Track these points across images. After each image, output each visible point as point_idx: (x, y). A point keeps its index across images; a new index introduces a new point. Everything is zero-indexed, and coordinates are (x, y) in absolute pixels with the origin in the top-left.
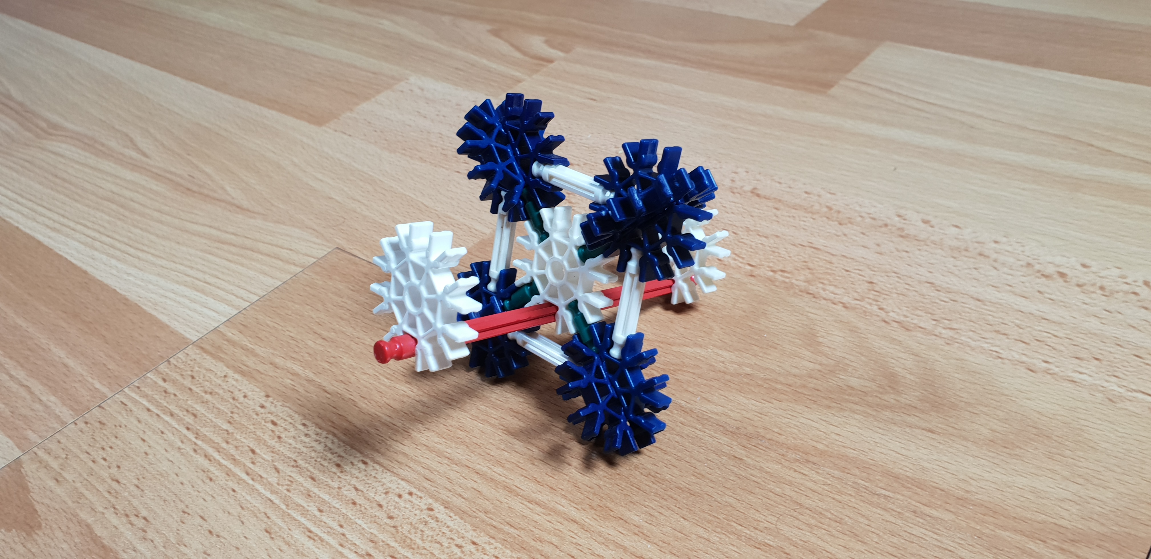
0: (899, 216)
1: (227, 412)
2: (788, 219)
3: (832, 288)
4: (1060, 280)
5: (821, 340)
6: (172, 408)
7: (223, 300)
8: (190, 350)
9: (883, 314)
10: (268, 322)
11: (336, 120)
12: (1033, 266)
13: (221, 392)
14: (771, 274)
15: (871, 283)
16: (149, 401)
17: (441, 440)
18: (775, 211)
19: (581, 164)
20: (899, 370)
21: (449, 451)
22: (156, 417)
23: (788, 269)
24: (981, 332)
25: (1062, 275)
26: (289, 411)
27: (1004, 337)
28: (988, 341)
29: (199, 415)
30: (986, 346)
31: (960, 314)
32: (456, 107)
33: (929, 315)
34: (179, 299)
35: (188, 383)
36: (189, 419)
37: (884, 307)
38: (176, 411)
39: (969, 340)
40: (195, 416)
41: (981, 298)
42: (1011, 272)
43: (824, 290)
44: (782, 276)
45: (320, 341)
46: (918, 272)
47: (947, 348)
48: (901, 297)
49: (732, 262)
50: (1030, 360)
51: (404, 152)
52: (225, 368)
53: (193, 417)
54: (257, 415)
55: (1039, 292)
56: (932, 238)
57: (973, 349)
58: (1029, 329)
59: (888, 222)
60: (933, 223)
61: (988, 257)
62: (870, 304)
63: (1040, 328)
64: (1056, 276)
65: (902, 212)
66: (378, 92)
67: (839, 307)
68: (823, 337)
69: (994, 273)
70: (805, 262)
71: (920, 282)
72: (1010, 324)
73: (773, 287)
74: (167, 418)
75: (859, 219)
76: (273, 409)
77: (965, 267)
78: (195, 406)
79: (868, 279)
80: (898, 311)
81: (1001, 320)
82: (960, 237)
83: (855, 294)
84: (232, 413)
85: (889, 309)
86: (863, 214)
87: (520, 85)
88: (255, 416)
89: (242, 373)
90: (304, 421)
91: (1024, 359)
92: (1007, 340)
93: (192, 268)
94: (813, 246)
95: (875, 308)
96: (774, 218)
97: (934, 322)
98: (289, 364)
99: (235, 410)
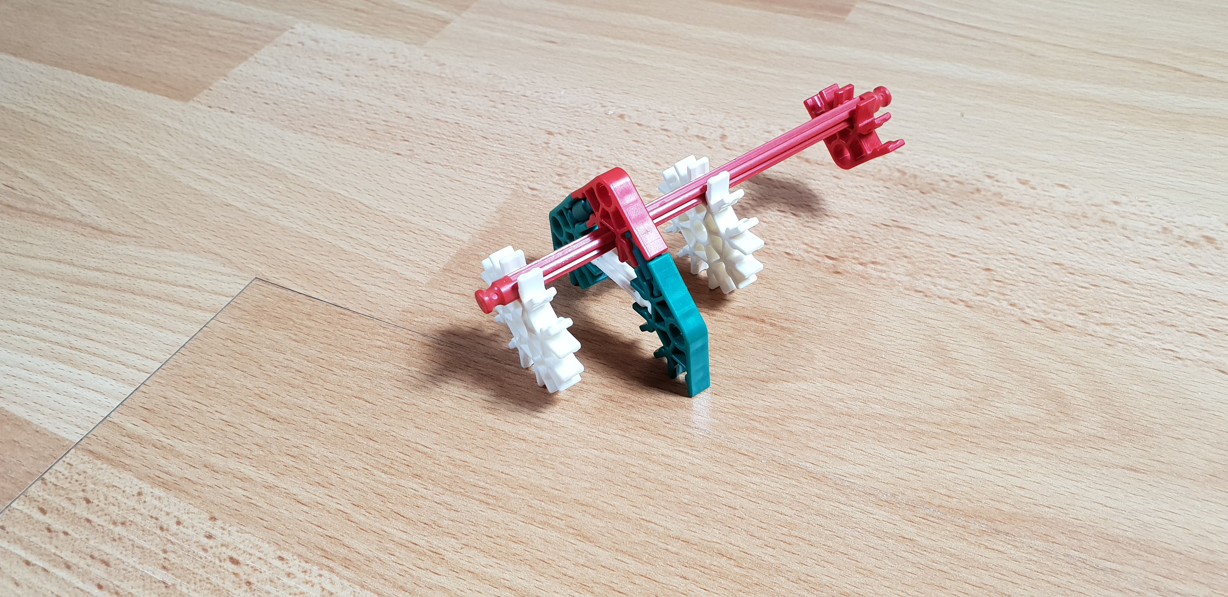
0: (989, 177)
1: (157, 551)
2: (856, 190)
3: (943, 282)
4: (1210, 247)
5: (954, 355)
6: (66, 555)
7: (106, 373)
8: (71, 457)
9: (1018, 312)
10: (185, 401)
11: (206, 91)
12: (1171, 231)
13: (138, 519)
14: (861, 267)
15: (988, 270)
16: (25, 549)
17: (492, 561)
18: (835, 180)
19: (564, 132)
20: (1065, 387)
21: (507, 576)
22: (43, 573)
23: (880, 259)
24: (1143, 325)
25: (1210, 240)
26: (252, 539)
27: (1173, 329)
28: (1155, 337)
29: (112, 562)
30: (1155, 343)
31: (1109, 303)
32: (370, 62)
33: (1073, 308)
34: (34, 377)
35: (81, 510)
36: (98, 571)
37: (1016, 302)
38: (74, 559)
39: (1132, 338)
40: (107, 564)
41: (1126, 279)
42: (1149, 241)
43: (935, 285)
44: (875, 269)
45: (269, 423)
46: (1039, 251)
47: (1110, 351)
48: (1031, 287)
49: (806, 255)
50: (1216, 359)
51: (314, 130)
52: (136, 481)
53: (104, 567)
54: (205, 550)
55: (1191, 264)
56: (1039, 203)
57: (1142, 350)
58: (1198, 316)
59: (979, 185)
60: (1033, 183)
61: (1114, 223)
62: (998, 300)
63: (1212, 313)
64: (1203, 242)
65: (991, 171)
66: (257, 48)
67: (961, 307)
68: (956, 351)
69: (1128, 244)
70: (898, 248)
71: (1046, 264)
72: (1174, 311)
73: (870, 287)
74: (63, 573)
75: (943, 184)
76: (227, 539)
77: (1092, 239)
78: (103, 547)
79: (983, 266)
80: (1034, 305)
81: (1160, 307)
82: (1071, 199)
83: (974, 287)
84: (165, 552)
85: (1022, 304)
86: (947, 178)
87: (448, 27)
88: (202, 553)
89: (164, 485)
90: (279, 553)
91: (1208, 357)
92: (1178, 334)
93: (45, 327)
94: (900, 225)
95: (1005, 304)
96: (838, 190)
97: (1082, 317)
98: (233, 464)
99: (169, 547)
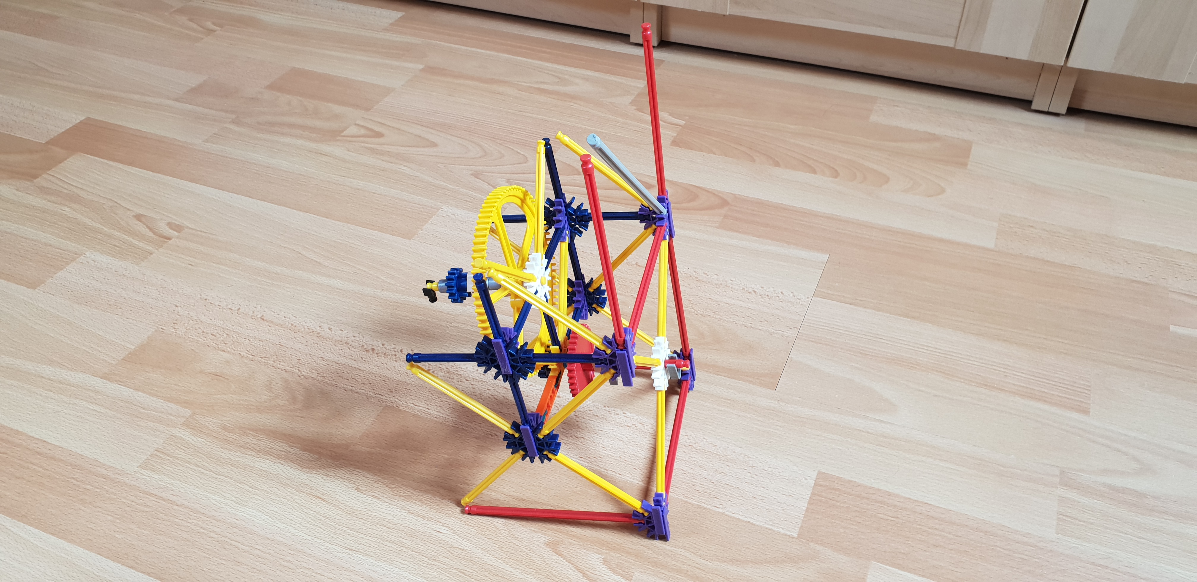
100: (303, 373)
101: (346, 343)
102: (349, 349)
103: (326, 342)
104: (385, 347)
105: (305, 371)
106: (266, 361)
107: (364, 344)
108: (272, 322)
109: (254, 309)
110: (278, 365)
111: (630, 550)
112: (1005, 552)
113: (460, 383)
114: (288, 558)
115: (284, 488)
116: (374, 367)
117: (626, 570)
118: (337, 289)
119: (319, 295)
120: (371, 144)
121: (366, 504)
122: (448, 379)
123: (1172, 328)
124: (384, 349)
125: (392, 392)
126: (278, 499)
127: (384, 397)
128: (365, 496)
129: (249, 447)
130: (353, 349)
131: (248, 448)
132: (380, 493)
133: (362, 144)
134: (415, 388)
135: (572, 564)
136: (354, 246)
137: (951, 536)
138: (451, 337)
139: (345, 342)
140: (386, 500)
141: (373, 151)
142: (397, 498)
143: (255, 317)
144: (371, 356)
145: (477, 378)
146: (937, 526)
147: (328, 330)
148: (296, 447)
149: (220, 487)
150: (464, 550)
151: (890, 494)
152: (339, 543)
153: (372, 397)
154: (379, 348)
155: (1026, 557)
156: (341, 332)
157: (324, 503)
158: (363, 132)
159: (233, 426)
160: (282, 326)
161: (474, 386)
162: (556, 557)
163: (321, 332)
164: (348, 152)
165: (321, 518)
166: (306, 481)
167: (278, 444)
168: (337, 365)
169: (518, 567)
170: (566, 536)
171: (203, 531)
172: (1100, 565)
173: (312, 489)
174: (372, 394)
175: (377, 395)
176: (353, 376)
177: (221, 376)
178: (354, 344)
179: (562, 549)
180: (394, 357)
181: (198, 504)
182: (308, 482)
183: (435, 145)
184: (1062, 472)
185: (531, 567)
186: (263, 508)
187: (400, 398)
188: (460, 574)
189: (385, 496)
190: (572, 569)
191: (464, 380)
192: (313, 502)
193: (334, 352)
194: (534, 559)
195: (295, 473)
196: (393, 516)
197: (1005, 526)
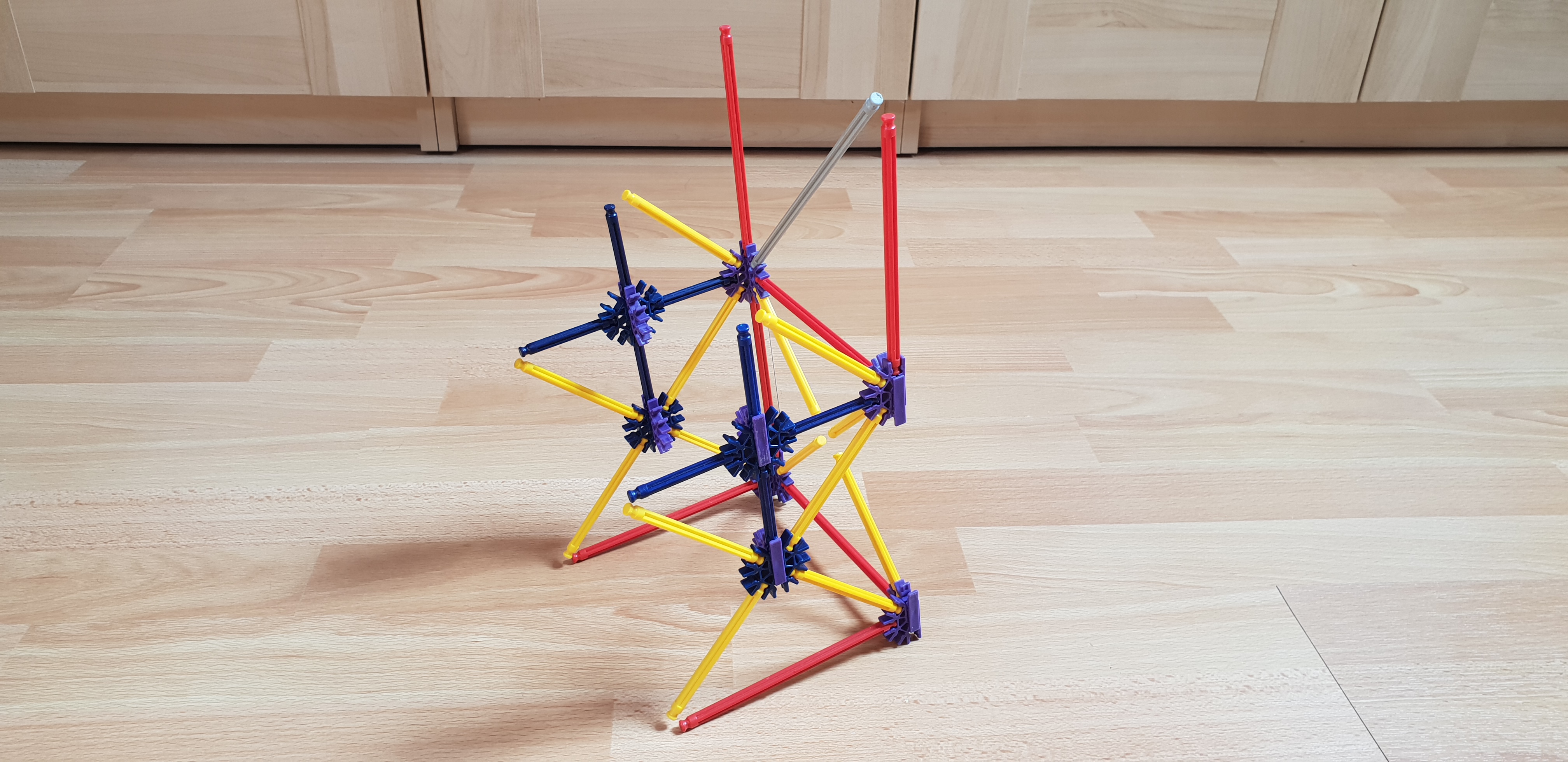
100: (181, 543)
101: (224, 500)
102: (234, 504)
103: (193, 505)
104: (284, 492)
105: (183, 540)
106: (116, 545)
107: (251, 495)
108: (97, 503)
109: (58, 496)
110: (138, 544)
111: (713, 590)
112: (1066, 487)
113: (409, 502)
114: (287, 726)
115: (233, 661)
116: (281, 514)
117: (720, 607)
118: (175, 449)
119: (153, 461)
120: (127, 298)
121: (361, 644)
122: (391, 501)
123: (1100, 294)
124: (283, 493)
125: (323, 531)
126: (231, 674)
127: (315, 539)
128: (355, 637)
129: (150, 636)
130: (239, 503)
131: (148, 638)
132: (373, 629)
133: (114, 300)
134: (352, 520)
135: (655, 621)
136: (172, 403)
137: (1014, 489)
138: (368, 462)
139: (223, 498)
140: (387, 633)
141: (134, 305)
142: (399, 627)
143: (65, 505)
144: (270, 504)
145: (429, 492)
146: (997, 485)
147: (190, 493)
148: (222, 617)
149: (132, 688)
150: (519, 648)
151: (939, 472)
152: (349, 691)
153: (298, 543)
154: (275, 494)
155: (1087, 486)
156: (209, 490)
157: (300, 659)
158: (105, 287)
159: (108, 622)
160: (115, 504)
161: (430, 500)
162: (634, 621)
163: (179, 497)
164: (95, 311)
165: (307, 674)
166: (260, 646)
167: (193, 622)
168: (227, 523)
169: (595, 643)
170: (634, 600)
171: (137, 739)
172: (1148, 475)
173: (275, 651)
174: (295, 539)
175: (303, 539)
176: (257, 529)
177: (52, 577)
178: (238, 498)
179: (637, 612)
180: (302, 498)
181: (108, 716)
182: (264, 646)
183: (222, 284)
184: (1077, 417)
185: (610, 638)
186: (216, 690)
187: (338, 535)
188: (527, 671)
189: (381, 629)
190: (659, 626)
191: (413, 498)
192: (285, 662)
193: (213, 512)
194: (609, 630)
195: (240, 643)
196: (405, 644)
197: (1056, 469)
